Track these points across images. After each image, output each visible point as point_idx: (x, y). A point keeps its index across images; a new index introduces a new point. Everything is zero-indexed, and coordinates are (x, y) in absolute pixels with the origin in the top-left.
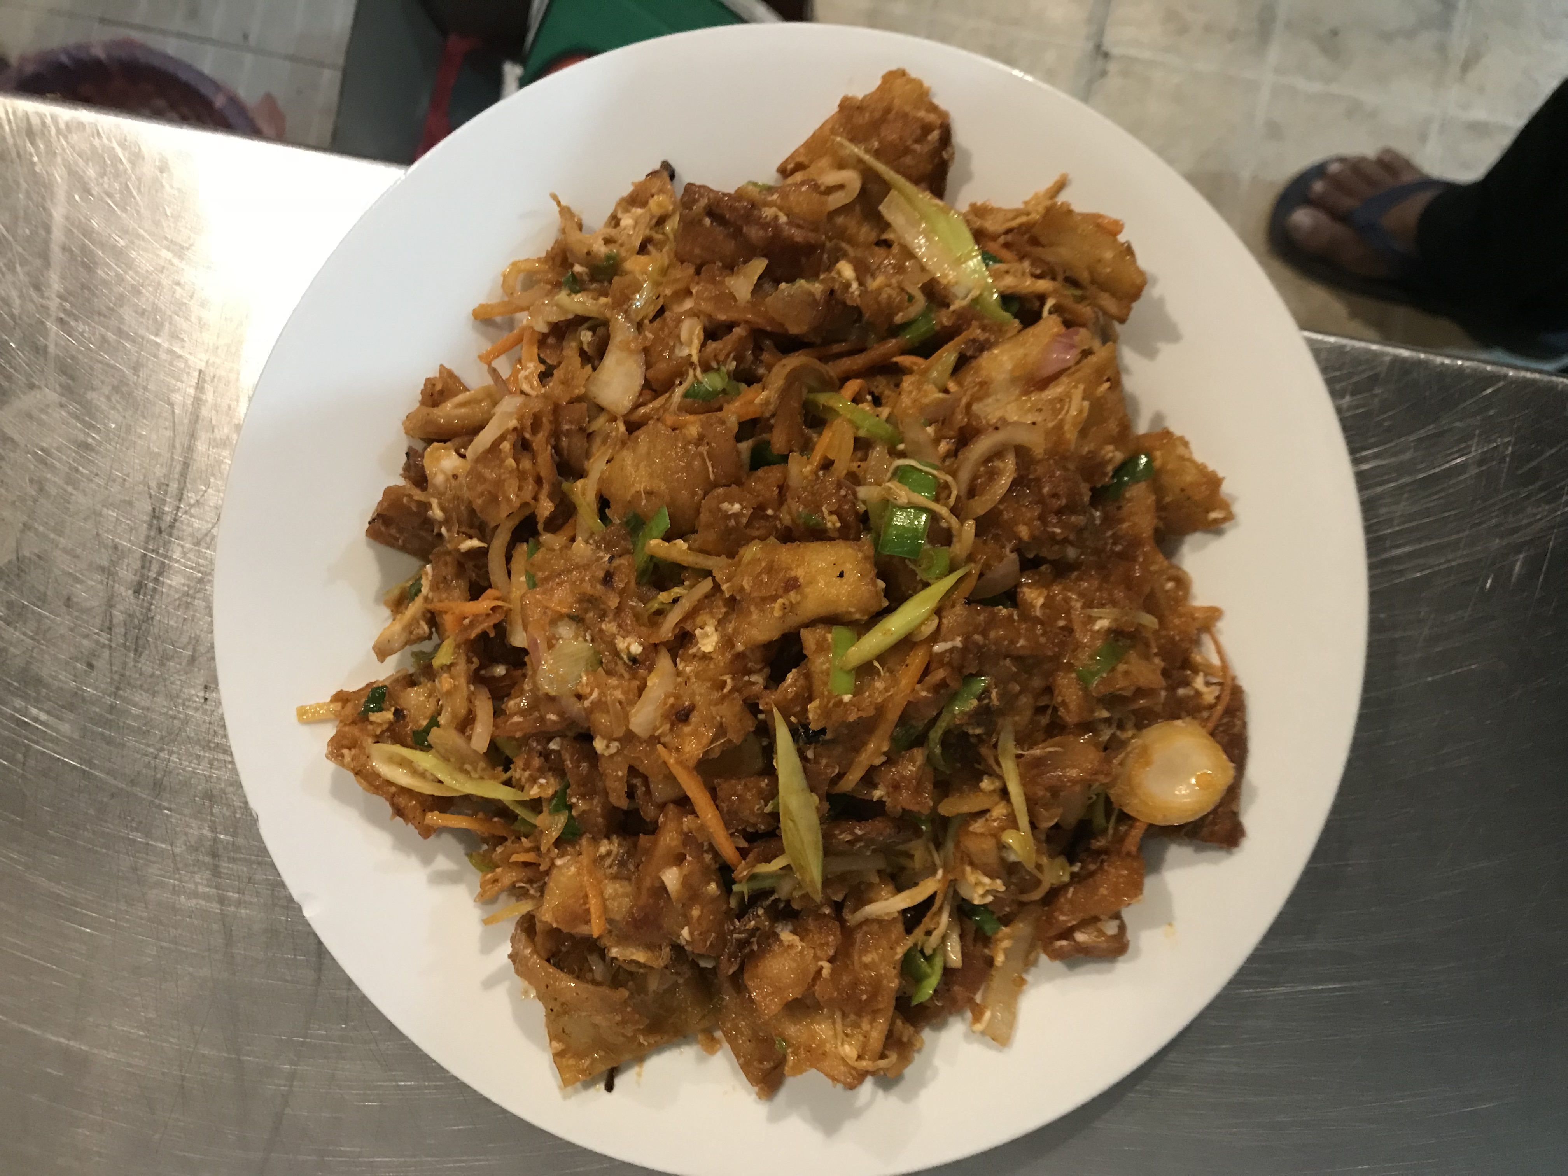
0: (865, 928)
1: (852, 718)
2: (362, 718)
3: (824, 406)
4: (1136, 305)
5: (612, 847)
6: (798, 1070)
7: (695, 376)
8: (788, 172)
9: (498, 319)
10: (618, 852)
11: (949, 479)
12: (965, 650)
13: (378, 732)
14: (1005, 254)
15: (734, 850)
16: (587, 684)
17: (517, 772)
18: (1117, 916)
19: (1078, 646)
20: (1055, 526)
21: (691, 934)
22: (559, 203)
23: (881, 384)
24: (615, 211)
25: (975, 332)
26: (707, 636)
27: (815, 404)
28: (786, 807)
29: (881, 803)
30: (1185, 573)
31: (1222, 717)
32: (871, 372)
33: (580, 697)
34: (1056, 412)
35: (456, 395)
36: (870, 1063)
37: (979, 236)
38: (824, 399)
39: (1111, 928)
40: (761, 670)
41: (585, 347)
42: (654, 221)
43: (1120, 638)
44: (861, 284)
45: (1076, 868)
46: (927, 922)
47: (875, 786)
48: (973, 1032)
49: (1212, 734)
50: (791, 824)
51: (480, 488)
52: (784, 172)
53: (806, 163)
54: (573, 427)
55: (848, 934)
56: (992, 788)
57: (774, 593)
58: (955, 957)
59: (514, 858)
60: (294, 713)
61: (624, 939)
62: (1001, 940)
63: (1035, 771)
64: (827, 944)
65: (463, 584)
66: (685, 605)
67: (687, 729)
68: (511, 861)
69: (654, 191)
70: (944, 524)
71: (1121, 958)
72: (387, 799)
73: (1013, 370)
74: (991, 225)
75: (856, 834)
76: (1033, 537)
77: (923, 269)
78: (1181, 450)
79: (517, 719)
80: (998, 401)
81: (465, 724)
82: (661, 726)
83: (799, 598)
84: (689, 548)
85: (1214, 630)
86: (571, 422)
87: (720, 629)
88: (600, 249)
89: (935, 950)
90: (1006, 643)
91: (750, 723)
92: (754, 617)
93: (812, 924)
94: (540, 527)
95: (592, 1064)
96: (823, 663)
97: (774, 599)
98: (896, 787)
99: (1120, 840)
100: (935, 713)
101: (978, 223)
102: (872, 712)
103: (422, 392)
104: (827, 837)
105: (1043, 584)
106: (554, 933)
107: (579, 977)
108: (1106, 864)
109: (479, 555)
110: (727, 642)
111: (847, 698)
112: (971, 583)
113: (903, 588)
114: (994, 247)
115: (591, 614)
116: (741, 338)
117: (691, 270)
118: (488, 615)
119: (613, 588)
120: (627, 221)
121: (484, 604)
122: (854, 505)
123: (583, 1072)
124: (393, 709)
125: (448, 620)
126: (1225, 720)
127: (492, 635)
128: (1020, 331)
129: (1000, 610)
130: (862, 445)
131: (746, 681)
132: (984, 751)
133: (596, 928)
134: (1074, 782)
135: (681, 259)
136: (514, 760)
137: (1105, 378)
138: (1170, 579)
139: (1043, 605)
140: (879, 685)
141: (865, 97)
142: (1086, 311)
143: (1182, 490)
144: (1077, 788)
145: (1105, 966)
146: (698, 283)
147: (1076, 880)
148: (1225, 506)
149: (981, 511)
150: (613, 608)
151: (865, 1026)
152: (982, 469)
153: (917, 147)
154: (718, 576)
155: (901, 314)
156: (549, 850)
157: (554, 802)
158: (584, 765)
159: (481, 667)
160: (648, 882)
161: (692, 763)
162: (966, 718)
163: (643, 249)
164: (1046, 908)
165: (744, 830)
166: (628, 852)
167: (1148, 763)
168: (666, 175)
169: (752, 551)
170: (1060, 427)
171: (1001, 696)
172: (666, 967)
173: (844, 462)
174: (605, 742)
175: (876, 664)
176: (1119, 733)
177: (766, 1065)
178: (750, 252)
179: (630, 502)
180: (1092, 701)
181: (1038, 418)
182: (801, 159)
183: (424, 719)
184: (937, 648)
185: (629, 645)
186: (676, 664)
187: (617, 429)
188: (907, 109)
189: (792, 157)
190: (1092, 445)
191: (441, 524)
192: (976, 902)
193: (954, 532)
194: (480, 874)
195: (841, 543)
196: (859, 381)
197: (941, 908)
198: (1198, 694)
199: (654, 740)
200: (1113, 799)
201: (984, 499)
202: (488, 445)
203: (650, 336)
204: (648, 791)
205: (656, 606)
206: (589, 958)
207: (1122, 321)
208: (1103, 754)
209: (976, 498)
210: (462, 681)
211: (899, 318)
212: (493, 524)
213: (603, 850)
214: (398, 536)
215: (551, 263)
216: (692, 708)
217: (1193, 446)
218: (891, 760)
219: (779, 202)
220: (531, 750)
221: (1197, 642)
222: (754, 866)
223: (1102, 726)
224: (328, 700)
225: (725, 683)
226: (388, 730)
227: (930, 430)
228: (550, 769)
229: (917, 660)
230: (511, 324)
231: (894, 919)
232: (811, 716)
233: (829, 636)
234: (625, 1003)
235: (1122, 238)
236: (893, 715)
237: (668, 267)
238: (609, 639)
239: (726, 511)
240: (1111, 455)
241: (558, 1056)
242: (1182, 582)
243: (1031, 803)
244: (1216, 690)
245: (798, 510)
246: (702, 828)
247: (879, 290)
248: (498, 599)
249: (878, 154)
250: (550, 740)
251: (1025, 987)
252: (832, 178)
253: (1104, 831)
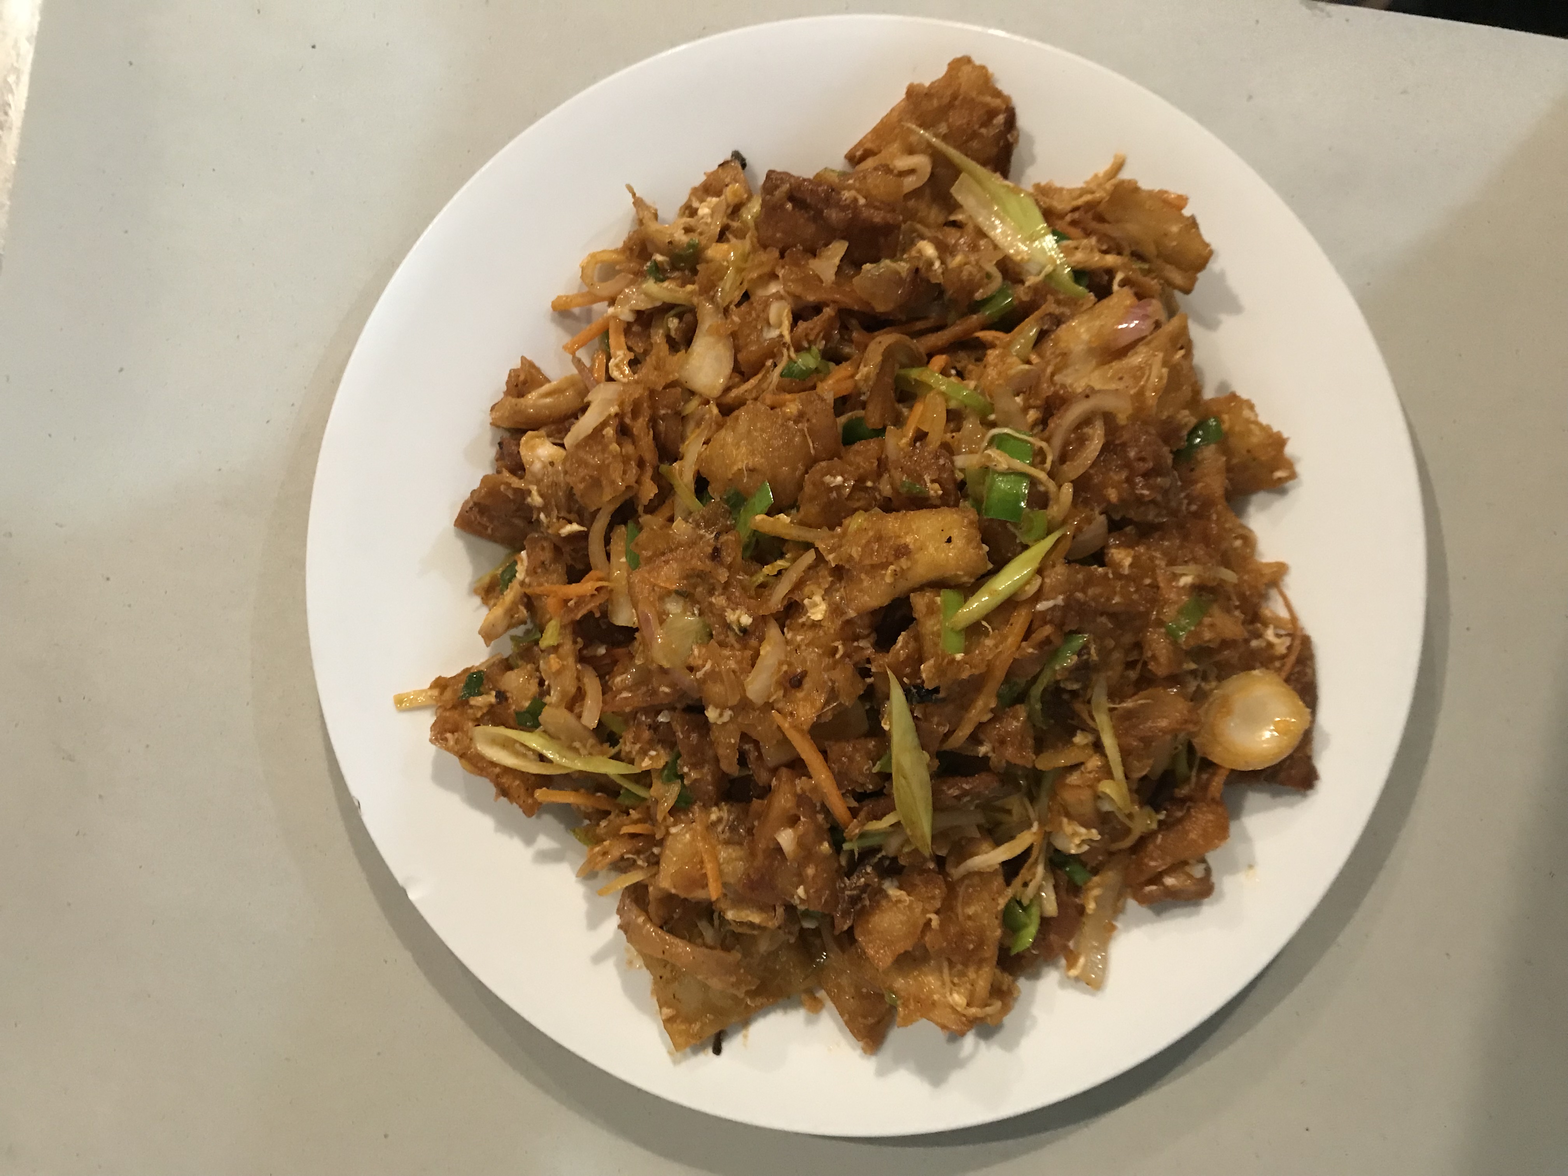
0: (967, 882)
1: (965, 675)
2: (462, 704)
3: (915, 380)
4: (1200, 275)
5: (722, 814)
6: (908, 1021)
7: (789, 356)
8: (856, 160)
9: (576, 310)
10: (728, 820)
11: (1044, 445)
12: (1067, 607)
13: (479, 715)
14: (1073, 231)
15: (846, 810)
16: (699, 657)
17: (627, 746)
18: (1203, 861)
19: (1166, 602)
20: (1142, 488)
21: (806, 891)
22: (634, 195)
23: (964, 360)
24: (690, 200)
25: (1050, 307)
26: (815, 605)
27: (906, 380)
28: (898, 764)
29: (986, 758)
30: (1250, 531)
31: (1293, 666)
32: (953, 348)
33: (691, 669)
34: (1137, 379)
35: (542, 385)
36: (979, 1010)
37: (1049, 215)
38: (915, 373)
39: (1198, 871)
40: (868, 636)
41: (673, 333)
42: (729, 211)
43: (1204, 593)
44: (943, 262)
45: (1162, 816)
46: (1024, 874)
47: (980, 743)
48: (1068, 977)
49: (1287, 680)
50: (903, 781)
51: (583, 472)
52: (854, 159)
53: (876, 150)
54: (669, 411)
55: (951, 888)
56: (1085, 741)
57: (885, 560)
58: (1051, 906)
59: (625, 830)
60: (391, 702)
61: (739, 902)
62: (1093, 888)
63: (1127, 723)
64: (933, 898)
65: (560, 568)
66: (792, 577)
67: (800, 695)
68: (622, 833)
69: (727, 180)
70: (1042, 488)
71: (1206, 900)
72: (491, 781)
73: (1090, 342)
74: (1059, 205)
75: (964, 789)
76: (1122, 500)
77: (996, 247)
78: (1246, 413)
79: (625, 694)
80: (1077, 370)
81: (574, 702)
82: (776, 692)
83: (909, 564)
84: (791, 522)
85: (1281, 584)
86: (666, 407)
87: (826, 598)
88: (681, 237)
89: (1031, 901)
90: (1103, 600)
91: (860, 685)
92: (866, 584)
93: (917, 880)
94: (640, 509)
95: (701, 1028)
96: (935, 625)
97: (885, 566)
98: (1002, 742)
99: (1204, 787)
100: (1039, 670)
101: (1045, 202)
102: (983, 669)
103: (507, 383)
104: (936, 793)
105: (1129, 545)
106: (668, 899)
107: (691, 941)
108: (1192, 810)
109: (582, 537)
110: (835, 610)
111: (959, 656)
112: (1066, 545)
113: (1003, 551)
114: (1061, 225)
115: (699, 589)
116: (831, 319)
117: (776, 254)
118: (593, 596)
119: (722, 564)
120: (704, 210)
121: (587, 586)
122: (953, 472)
123: (693, 1036)
124: (494, 693)
125: (551, 604)
126: (1297, 670)
127: (597, 615)
128: (1095, 304)
129: (1096, 569)
130: (954, 417)
131: (856, 647)
132: (1079, 706)
133: (713, 892)
134: (1164, 731)
135: (763, 245)
136: (623, 734)
137: (1179, 346)
138: (1236, 538)
139: (1131, 565)
140: (989, 642)
141: (933, 83)
142: (1154, 284)
143: (1249, 451)
144: (1168, 737)
145: (1192, 909)
146: (783, 267)
147: (1163, 827)
148: (1288, 465)
149: (1074, 476)
150: (723, 582)
151: (972, 974)
152: (1073, 436)
153: (983, 131)
154: (821, 546)
155: (981, 291)
156: (665, 819)
157: (666, 772)
158: (694, 737)
159: (585, 647)
160: (761, 845)
161: (806, 727)
162: (1067, 673)
163: (722, 237)
164: (1134, 857)
165: (853, 790)
166: (737, 818)
167: (1229, 713)
168: (738, 164)
169: (856, 522)
170: (1141, 393)
171: (1099, 652)
172: (779, 928)
173: (937, 432)
174: (718, 711)
175: (984, 623)
176: (1203, 684)
177: (871, 1020)
178: (830, 234)
179: (730, 480)
180: (1181, 653)
181: (1121, 386)
182: (869, 145)
183: (526, 700)
184: (1041, 606)
185: (739, 617)
186: (783, 633)
187: (711, 411)
188: (974, 94)
189: (860, 143)
190: (1171, 409)
191: (540, 510)
192: (1073, 852)
193: (1052, 496)
194: (585, 848)
195: (945, 509)
196: (944, 356)
197: (1036, 862)
198: (1270, 645)
199: (769, 706)
200: (1197, 747)
201: (1075, 464)
202: (590, 431)
203: (736, 319)
204: (760, 756)
205: (760, 579)
206: (699, 924)
207: (1187, 291)
208: (1191, 704)
209: (1068, 463)
210: (571, 661)
211: (979, 295)
212: (593, 508)
213: (714, 817)
214: (488, 524)
215: (628, 253)
216: (804, 674)
217: (1258, 409)
218: (997, 716)
219: (857, 185)
220: (640, 723)
221: (1264, 597)
222: (864, 825)
223: (1189, 678)
224: (428, 686)
225: (836, 649)
226: (488, 713)
227: (1018, 399)
228: (659, 741)
229: (1020, 620)
230: (588, 316)
231: (996, 870)
232: (924, 676)
233: (938, 599)
234: (738, 965)
235: (1187, 212)
236: (1000, 674)
237: (749, 254)
238: (719, 612)
239: (828, 484)
240: (1186, 419)
241: (668, 1022)
242: (1248, 540)
243: (1125, 753)
244: (1287, 641)
245: (901, 479)
246: (815, 789)
247: (961, 267)
248: (600, 579)
249: (945, 138)
250: (658, 713)
251: (1115, 933)
252: (903, 162)
253: (1187, 780)
